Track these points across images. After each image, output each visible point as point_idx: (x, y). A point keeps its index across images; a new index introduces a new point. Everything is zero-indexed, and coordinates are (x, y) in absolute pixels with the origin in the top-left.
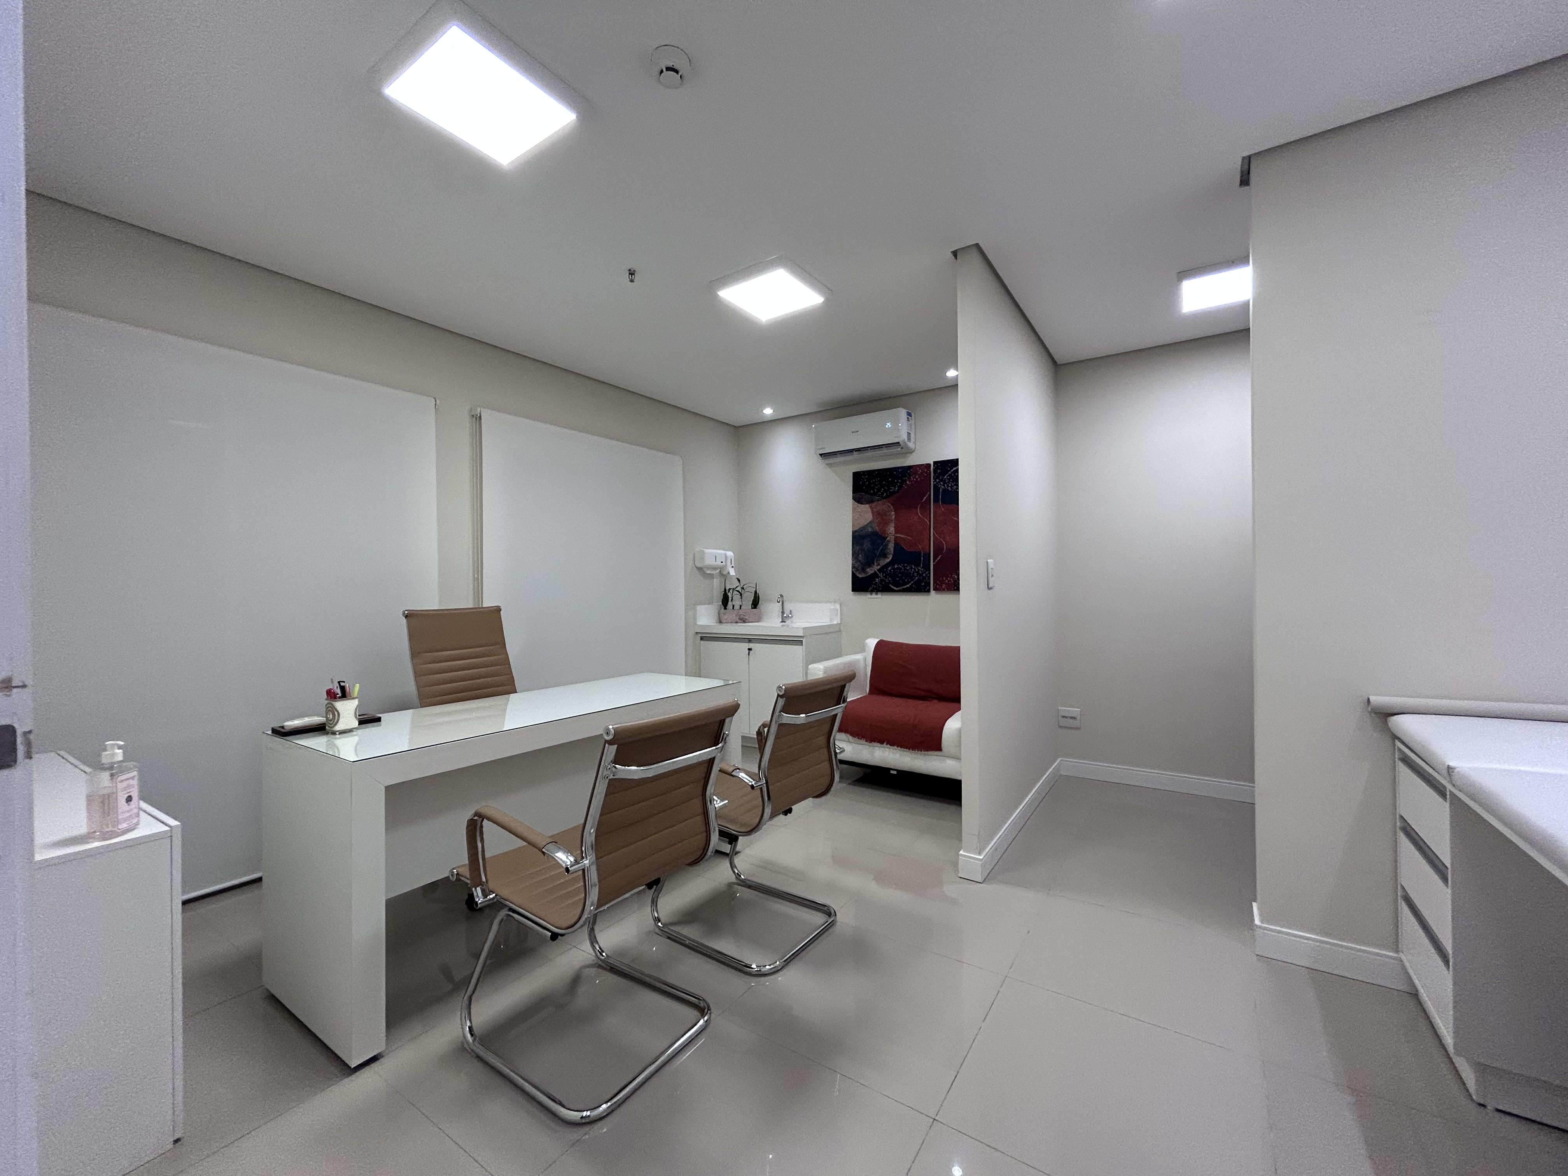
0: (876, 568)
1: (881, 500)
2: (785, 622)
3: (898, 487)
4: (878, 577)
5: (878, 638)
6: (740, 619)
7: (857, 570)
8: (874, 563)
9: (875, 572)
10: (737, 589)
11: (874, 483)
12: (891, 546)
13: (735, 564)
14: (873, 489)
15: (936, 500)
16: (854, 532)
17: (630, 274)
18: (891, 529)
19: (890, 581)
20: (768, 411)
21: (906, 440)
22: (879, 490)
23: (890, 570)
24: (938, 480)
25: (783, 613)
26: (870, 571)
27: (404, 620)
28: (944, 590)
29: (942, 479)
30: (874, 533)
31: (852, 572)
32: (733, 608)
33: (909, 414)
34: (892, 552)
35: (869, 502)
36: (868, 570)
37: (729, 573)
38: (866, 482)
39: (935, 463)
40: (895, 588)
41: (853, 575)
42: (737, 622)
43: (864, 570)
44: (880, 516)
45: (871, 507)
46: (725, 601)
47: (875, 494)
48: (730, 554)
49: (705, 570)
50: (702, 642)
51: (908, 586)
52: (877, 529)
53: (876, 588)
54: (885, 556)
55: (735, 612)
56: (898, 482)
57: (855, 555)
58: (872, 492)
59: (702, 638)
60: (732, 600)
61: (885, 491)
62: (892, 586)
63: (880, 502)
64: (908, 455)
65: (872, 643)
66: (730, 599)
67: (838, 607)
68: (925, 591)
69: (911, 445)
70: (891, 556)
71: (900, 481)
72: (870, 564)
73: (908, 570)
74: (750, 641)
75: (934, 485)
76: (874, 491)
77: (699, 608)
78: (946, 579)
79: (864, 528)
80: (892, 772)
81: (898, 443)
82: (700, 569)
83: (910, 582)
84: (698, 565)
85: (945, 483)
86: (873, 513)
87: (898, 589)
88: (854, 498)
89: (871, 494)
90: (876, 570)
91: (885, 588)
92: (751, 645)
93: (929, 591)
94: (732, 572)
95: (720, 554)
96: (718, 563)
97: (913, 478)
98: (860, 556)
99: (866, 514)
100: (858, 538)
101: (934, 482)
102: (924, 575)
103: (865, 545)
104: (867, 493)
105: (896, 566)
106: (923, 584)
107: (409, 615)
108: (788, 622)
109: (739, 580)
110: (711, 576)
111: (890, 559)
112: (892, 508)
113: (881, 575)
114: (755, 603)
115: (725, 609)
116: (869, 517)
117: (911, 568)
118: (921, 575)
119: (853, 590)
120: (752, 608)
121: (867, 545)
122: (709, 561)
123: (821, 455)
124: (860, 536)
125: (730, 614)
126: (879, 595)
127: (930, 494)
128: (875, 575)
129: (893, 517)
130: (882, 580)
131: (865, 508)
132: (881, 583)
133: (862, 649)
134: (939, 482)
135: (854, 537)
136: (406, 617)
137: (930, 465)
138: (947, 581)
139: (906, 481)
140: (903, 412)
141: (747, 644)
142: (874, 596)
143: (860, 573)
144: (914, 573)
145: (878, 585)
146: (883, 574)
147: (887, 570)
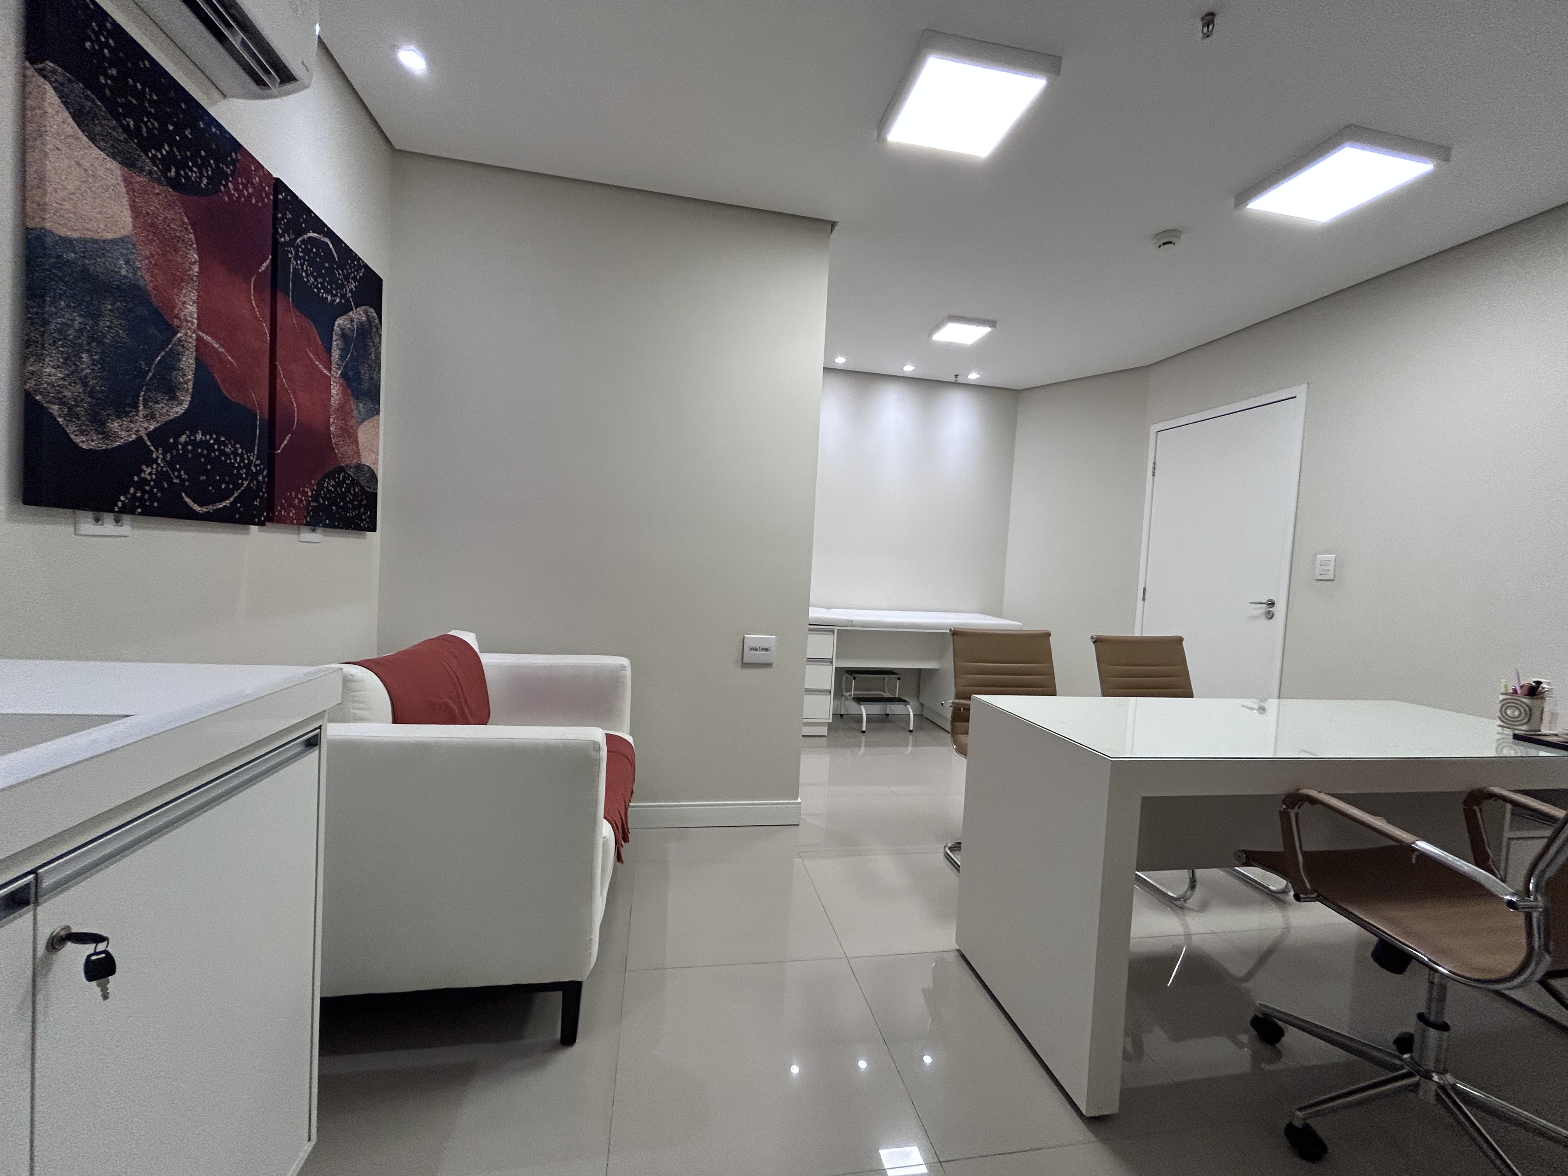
0: (141, 425)
1: (156, 180)
4: (151, 462)
8: (136, 407)
9: (140, 438)
12: (188, 365)
14: (135, 115)
18: (188, 306)
19: (183, 480)
22: (155, 141)
23: (184, 447)
30: (136, 293)
34: (190, 384)
35: (125, 158)
36: (115, 425)
40: (196, 507)
43: (96, 421)
44: (159, 239)
45: (128, 184)
47: (143, 144)
51: (227, 503)
52: (146, 279)
54: (171, 392)
56: (207, 157)
58: (131, 124)
62: (187, 500)
63: (157, 187)
70: (189, 398)
71: (211, 161)
76: (137, 128)
78: (296, 496)
83: (232, 493)
86: (135, 210)
87: (211, 508)
89: (129, 132)
90: (143, 433)
97: (243, 186)
102: (261, 477)
104: (113, 112)
105: (199, 436)
106: (258, 502)
111: (184, 405)
112: (190, 235)
113: (159, 456)
116: (123, 217)
117: (235, 454)
118: (257, 477)
128: (138, 452)
129: (195, 268)
130: (162, 476)
132: (158, 484)
138: (298, 501)
143: (82, 433)
144: (240, 468)
145: (150, 492)
146: (164, 454)
147: (176, 443)
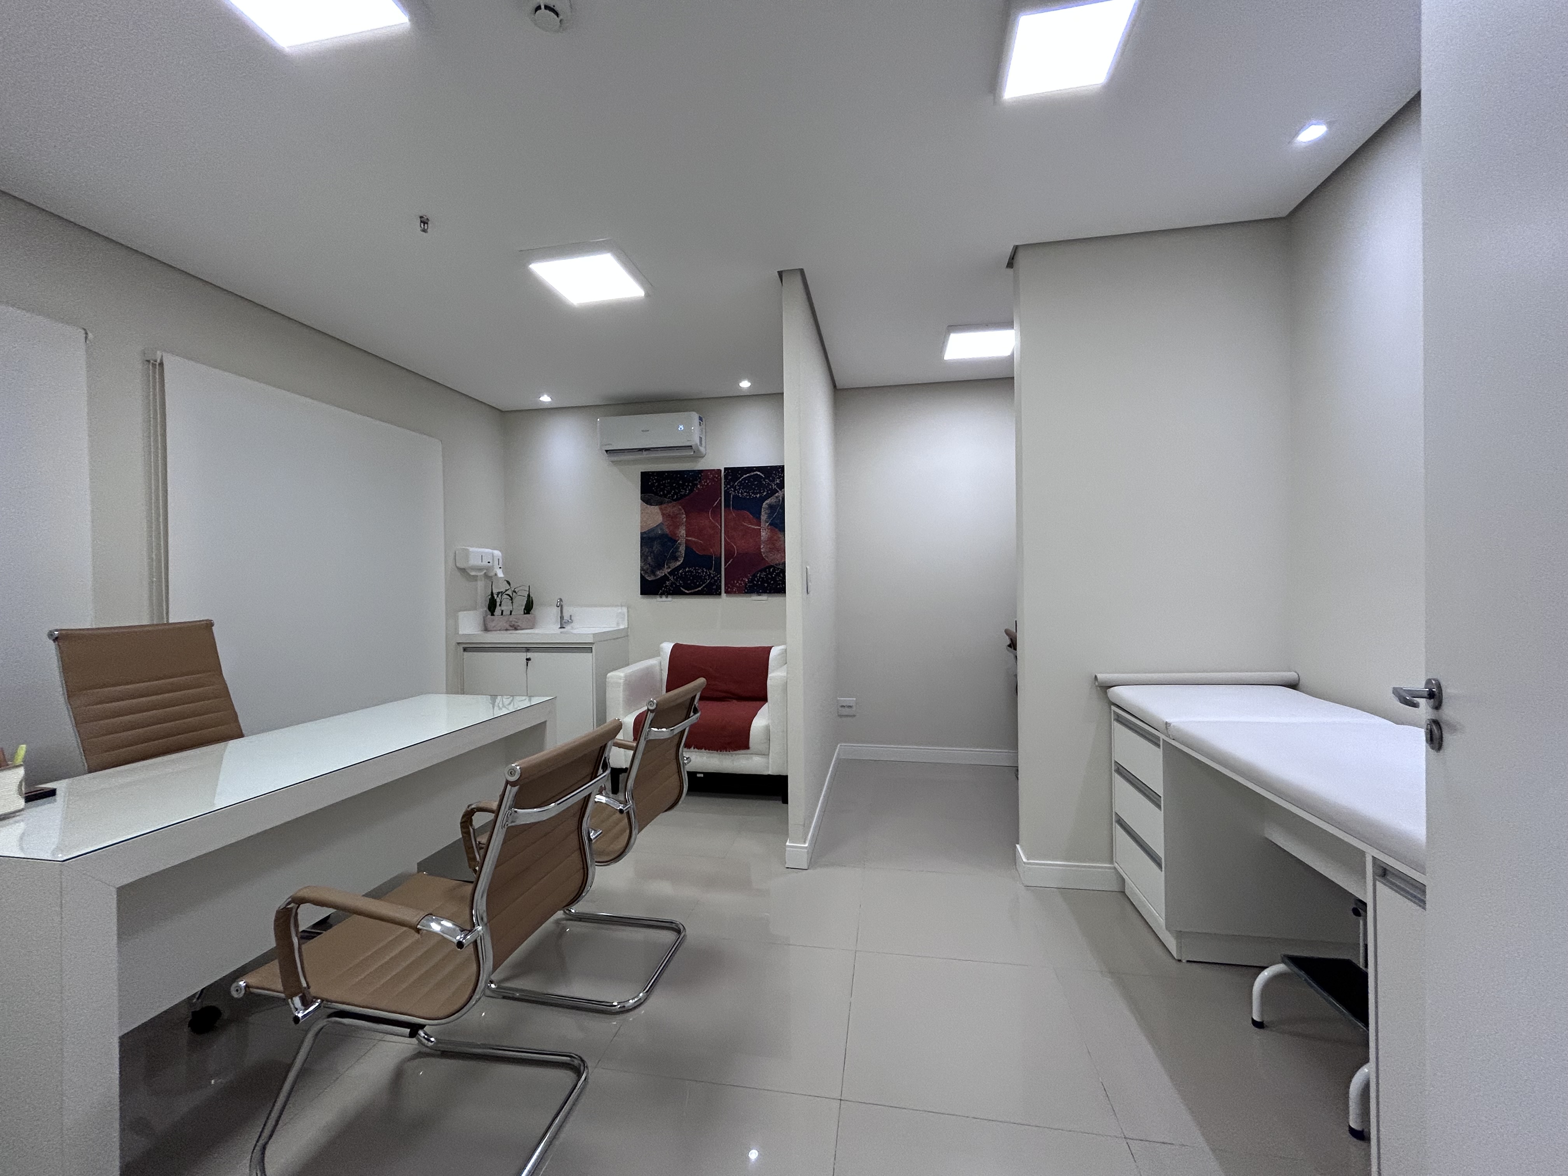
0: (666, 571)
1: (671, 502)
2: (564, 628)
3: (689, 490)
4: (669, 580)
5: (672, 642)
6: (511, 626)
7: (646, 573)
8: (664, 566)
9: (665, 575)
10: (507, 593)
11: (664, 484)
12: (682, 549)
13: (503, 565)
14: (663, 490)
15: (727, 506)
16: (642, 534)
17: (421, 222)
18: (682, 532)
19: (681, 584)
20: (546, 399)
21: (699, 444)
22: (669, 492)
23: (681, 574)
24: (728, 486)
25: (562, 618)
26: (660, 574)
27: (51, 645)
28: (735, 593)
29: (733, 485)
30: (663, 536)
31: (641, 574)
32: (502, 614)
33: (701, 419)
34: (683, 555)
35: (659, 503)
36: (658, 573)
37: (496, 575)
38: (655, 483)
39: (726, 469)
40: (686, 591)
41: (642, 578)
42: (507, 630)
43: (653, 573)
44: (671, 518)
45: (661, 509)
46: (492, 606)
47: (665, 496)
48: (497, 553)
49: (469, 571)
50: (466, 653)
51: (700, 589)
52: (667, 531)
53: (667, 591)
54: (676, 559)
55: (506, 618)
56: (688, 485)
57: (644, 557)
58: (662, 493)
59: (465, 650)
60: (500, 605)
61: (675, 493)
62: (683, 589)
63: (670, 504)
64: (700, 459)
65: (668, 647)
66: (498, 604)
67: (625, 610)
68: (716, 594)
69: (702, 449)
70: (682, 559)
71: (690, 484)
72: (660, 566)
73: (700, 573)
74: (528, 650)
75: (725, 491)
76: (664, 493)
77: (461, 615)
78: (738, 582)
79: (652, 530)
80: (699, 775)
81: (691, 446)
82: (463, 571)
83: (702, 585)
84: (460, 565)
85: (735, 489)
86: (663, 514)
87: (690, 591)
88: (643, 499)
89: (661, 496)
90: (666, 573)
91: (675, 592)
92: (529, 655)
93: (720, 594)
94: (500, 574)
95: (486, 553)
96: (485, 563)
97: (705, 482)
98: (649, 558)
99: (656, 516)
100: (647, 540)
101: (725, 488)
102: (716, 578)
103: (654, 547)
104: (656, 494)
105: (687, 569)
106: (715, 587)
107: (61, 638)
108: (568, 628)
109: (509, 583)
110: (475, 578)
111: (682, 561)
112: (683, 511)
113: (671, 578)
114: (529, 607)
115: (492, 615)
116: (659, 519)
117: (703, 572)
118: (713, 578)
119: (641, 594)
120: (525, 614)
121: (656, 547)
122: (474, 561)
123: (607, 451)
124: (649, 538)
125: (497, 620)
126: (670, 599)
127: (721, 499)
128: (665, 578)
129: (685, 520)
131: (655, 509)
132: (671, 585)
133: (657, 653)
134: (730, 488)
135: (642, 538)
136: (56, 639)
137: (720, 471)
138: (738, 584)
139: (697, 485)
140: (695, 416)
141: (525, 654)
142: (664, 599)
143: (649, 576)
144: (705, 576)
145: (669, 588)
146: (674, 577)
147: (678, 573)
